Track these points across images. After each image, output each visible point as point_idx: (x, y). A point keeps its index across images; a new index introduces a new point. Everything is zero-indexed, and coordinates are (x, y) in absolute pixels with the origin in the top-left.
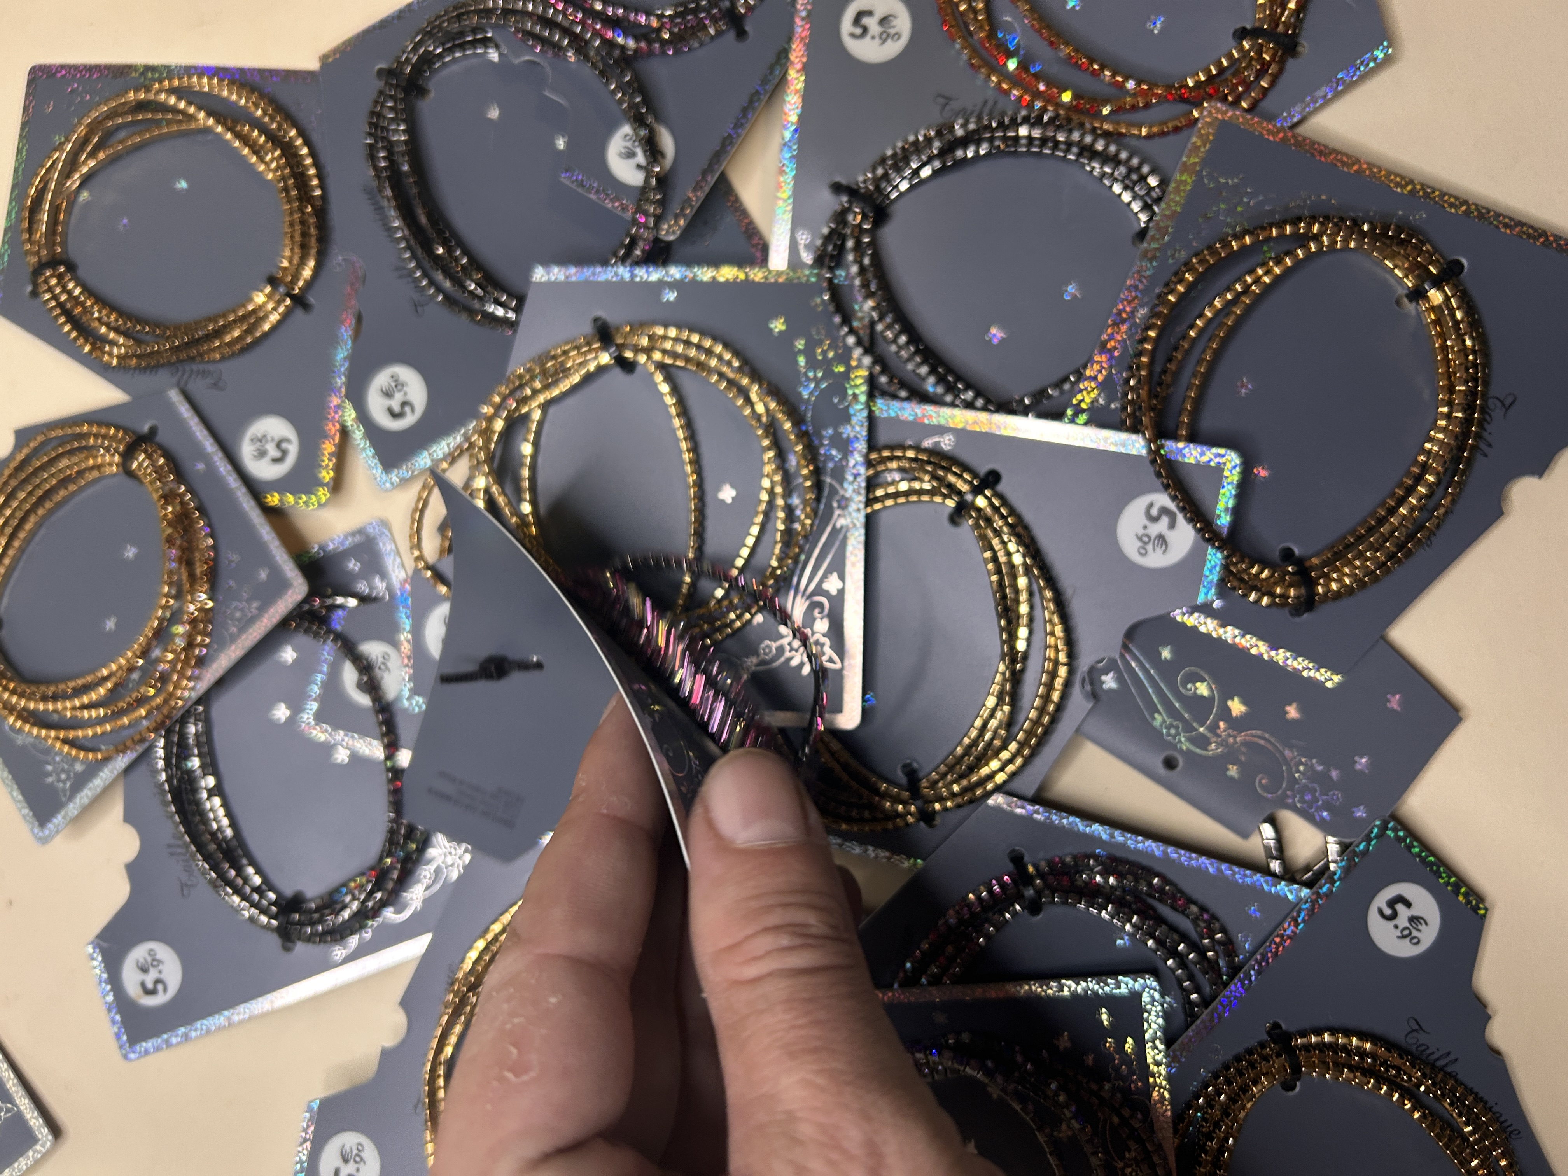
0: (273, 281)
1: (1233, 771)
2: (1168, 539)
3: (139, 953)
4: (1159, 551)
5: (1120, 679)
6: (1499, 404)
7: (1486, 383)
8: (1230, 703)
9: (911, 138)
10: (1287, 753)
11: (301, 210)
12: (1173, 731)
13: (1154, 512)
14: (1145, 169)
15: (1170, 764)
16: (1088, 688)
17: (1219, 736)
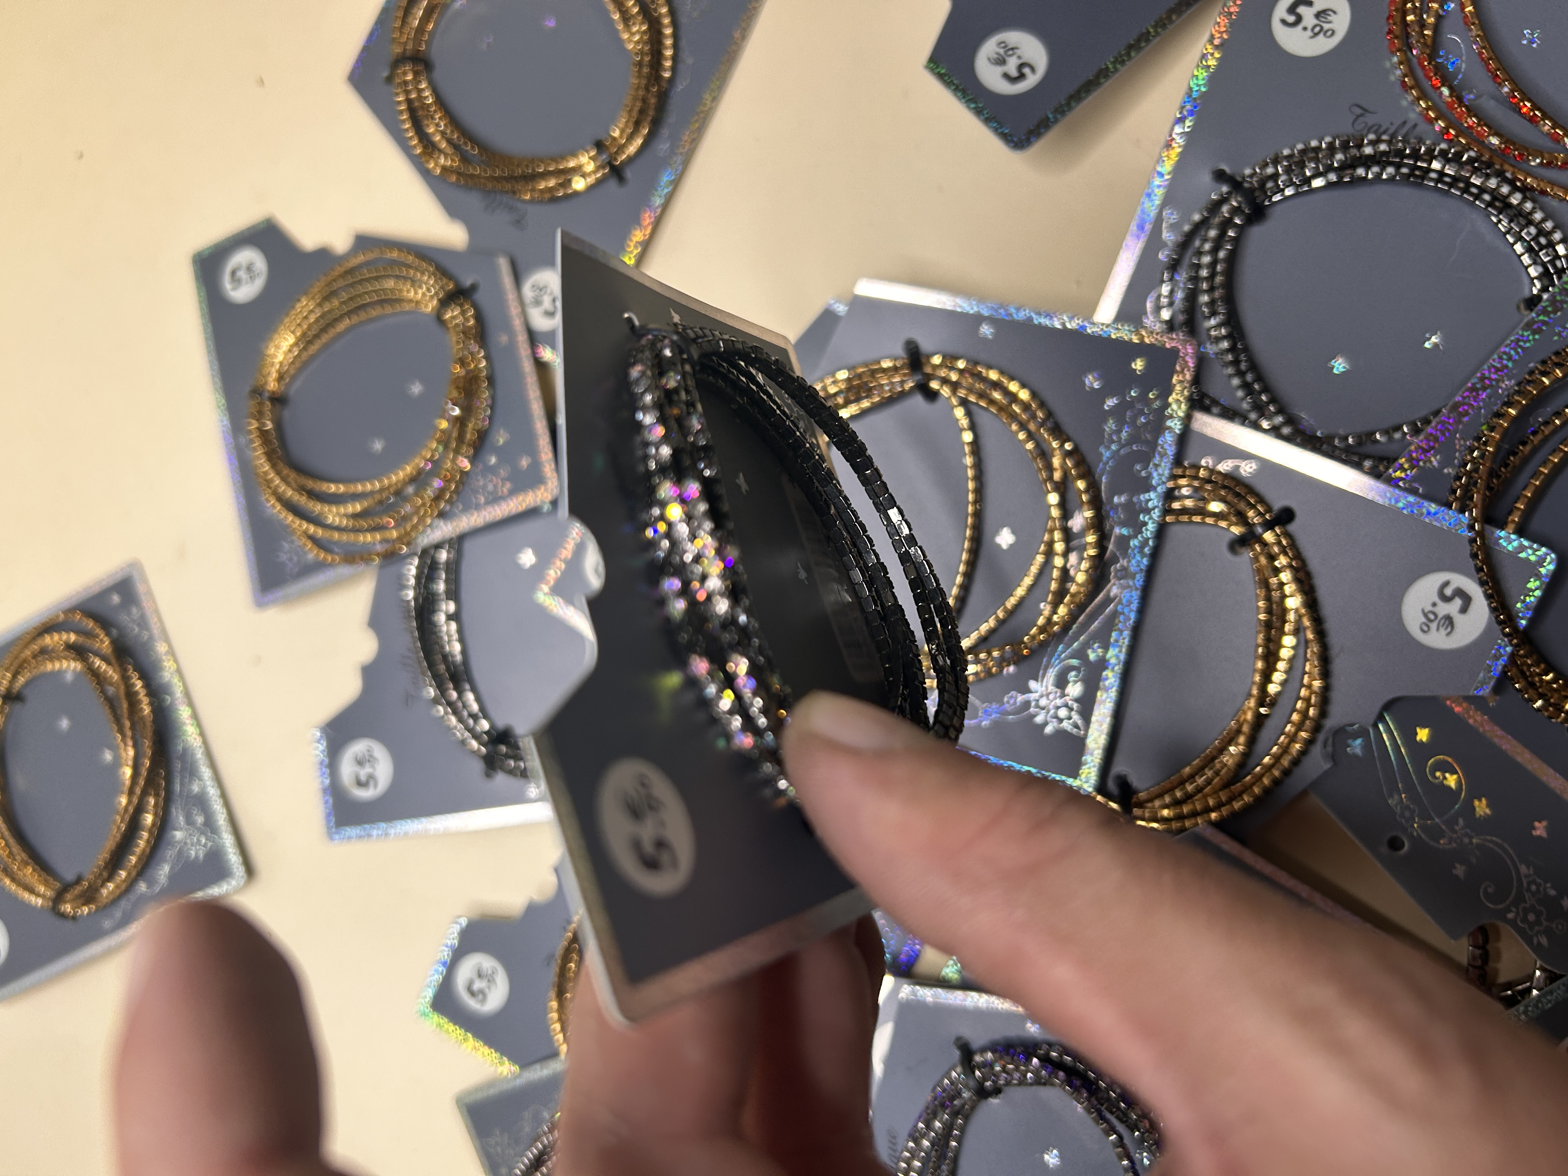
1: (1459, 870)
2: (1455, 621)
3: (359, 747)
4: (1443, 632)
5: (1367, 748)
8: (1476, 803)
9: (1314, 143)
10: (1523, 869)
12: (1408, 814)
13: (1448, 592)
14: (1557, 236)
15: (1394, 844)
16: (1330, 749)
17: (1455, 832)
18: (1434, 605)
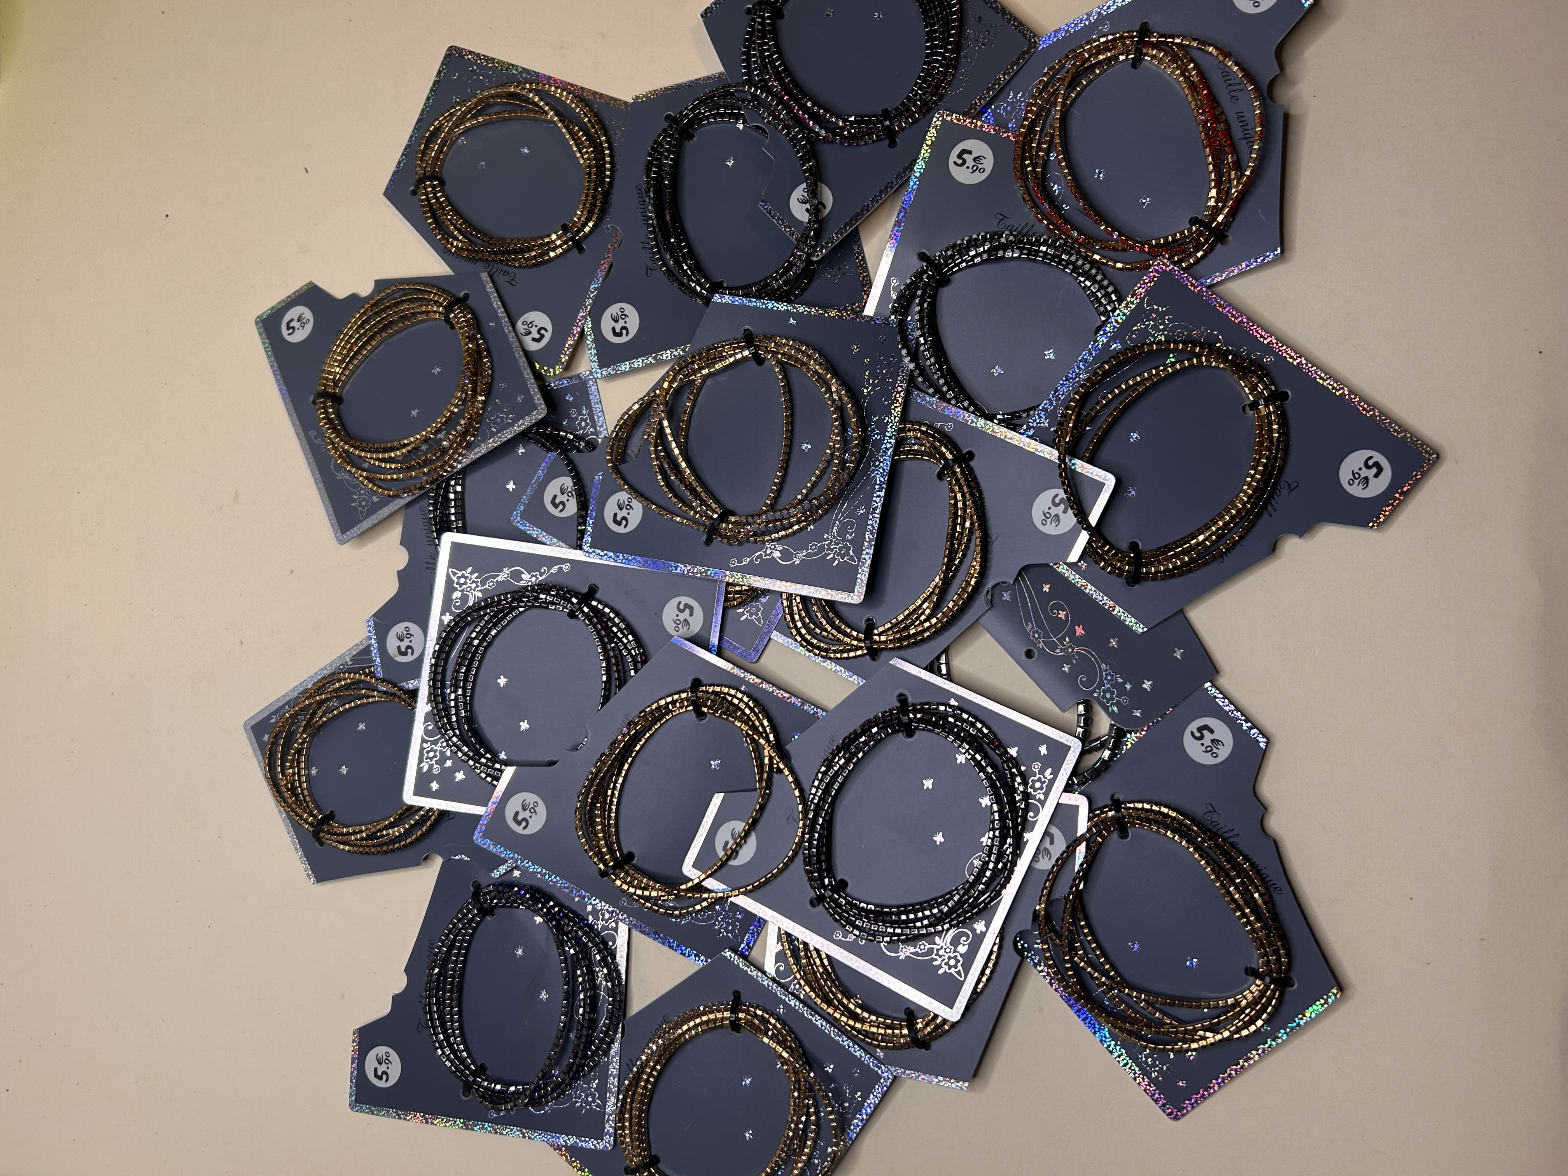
0: (565, 228)
1: (1066, 669)
2: (1060, 519)
4: (1053, 524)
5: (1013, 596)
6: (1287, 487)
7: (1281, 470)
8: (1077, 627)
9: (974, 236)
10: (1103, 666)
11: (596, 189)
12: (1036, 635)
13: (1057, 501)
14: (1110, 289)
15: (1029, 654)
16: (989, 597)
17: (1064, 645)
18: (1050, 508)
